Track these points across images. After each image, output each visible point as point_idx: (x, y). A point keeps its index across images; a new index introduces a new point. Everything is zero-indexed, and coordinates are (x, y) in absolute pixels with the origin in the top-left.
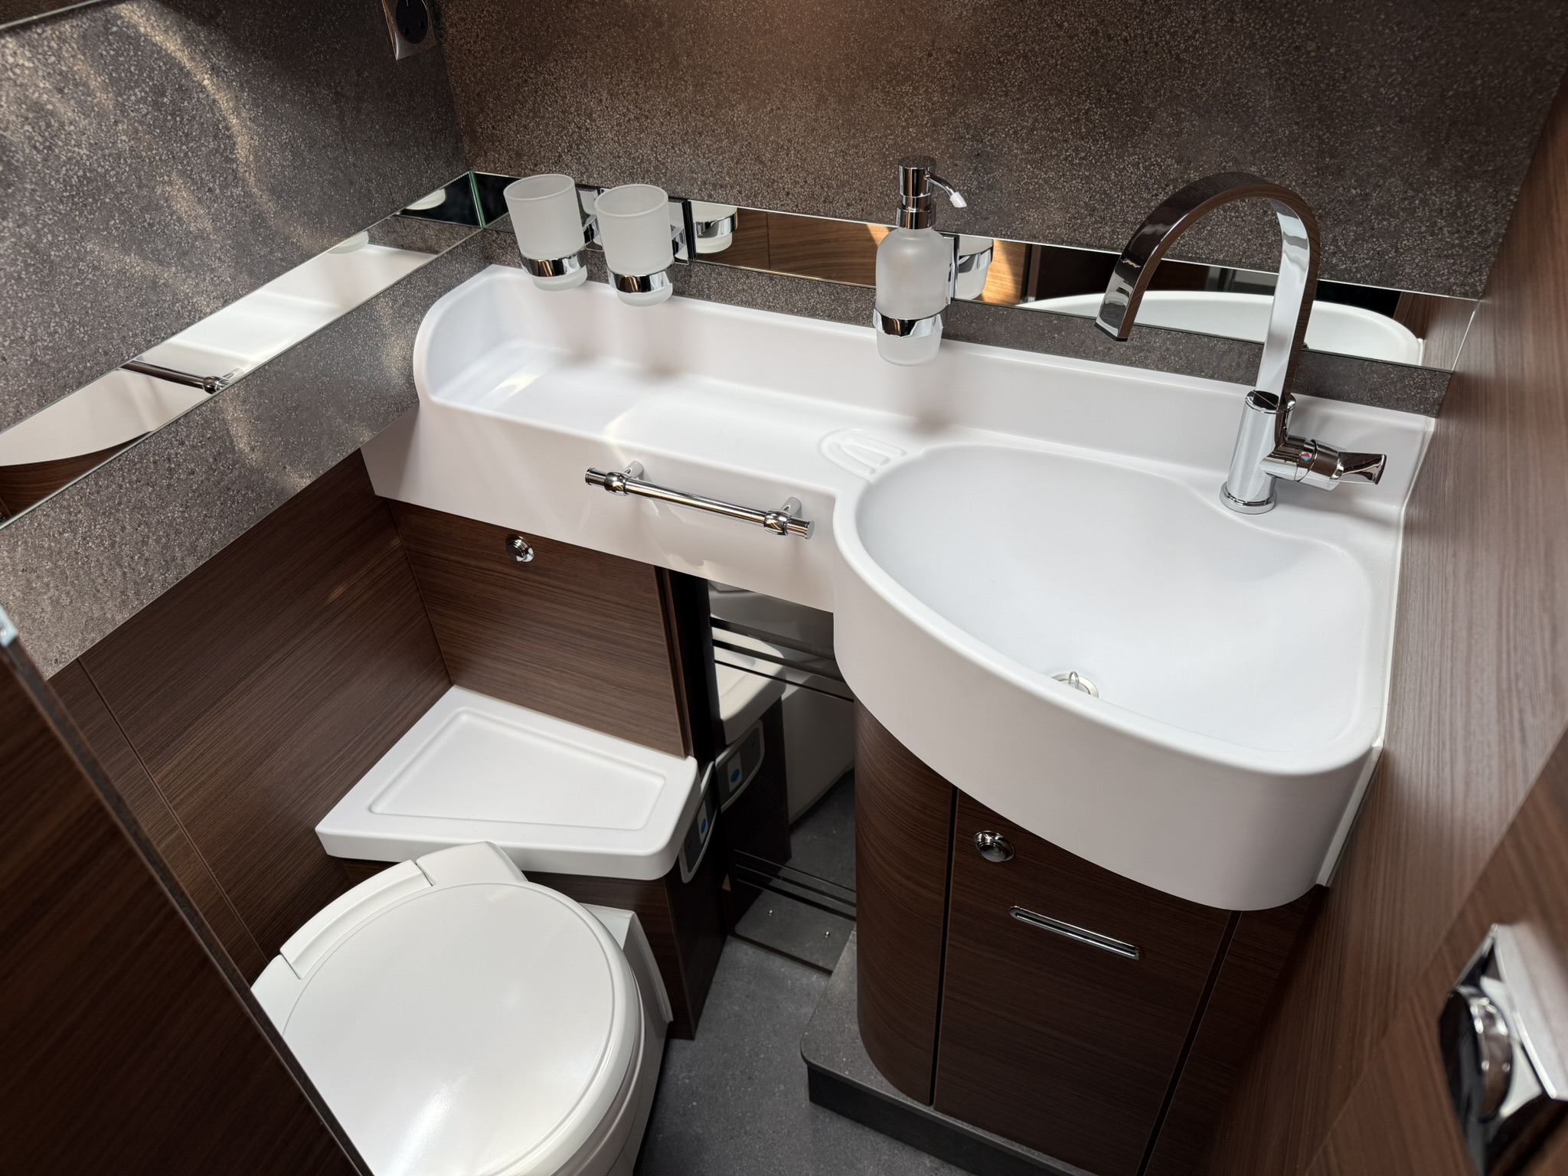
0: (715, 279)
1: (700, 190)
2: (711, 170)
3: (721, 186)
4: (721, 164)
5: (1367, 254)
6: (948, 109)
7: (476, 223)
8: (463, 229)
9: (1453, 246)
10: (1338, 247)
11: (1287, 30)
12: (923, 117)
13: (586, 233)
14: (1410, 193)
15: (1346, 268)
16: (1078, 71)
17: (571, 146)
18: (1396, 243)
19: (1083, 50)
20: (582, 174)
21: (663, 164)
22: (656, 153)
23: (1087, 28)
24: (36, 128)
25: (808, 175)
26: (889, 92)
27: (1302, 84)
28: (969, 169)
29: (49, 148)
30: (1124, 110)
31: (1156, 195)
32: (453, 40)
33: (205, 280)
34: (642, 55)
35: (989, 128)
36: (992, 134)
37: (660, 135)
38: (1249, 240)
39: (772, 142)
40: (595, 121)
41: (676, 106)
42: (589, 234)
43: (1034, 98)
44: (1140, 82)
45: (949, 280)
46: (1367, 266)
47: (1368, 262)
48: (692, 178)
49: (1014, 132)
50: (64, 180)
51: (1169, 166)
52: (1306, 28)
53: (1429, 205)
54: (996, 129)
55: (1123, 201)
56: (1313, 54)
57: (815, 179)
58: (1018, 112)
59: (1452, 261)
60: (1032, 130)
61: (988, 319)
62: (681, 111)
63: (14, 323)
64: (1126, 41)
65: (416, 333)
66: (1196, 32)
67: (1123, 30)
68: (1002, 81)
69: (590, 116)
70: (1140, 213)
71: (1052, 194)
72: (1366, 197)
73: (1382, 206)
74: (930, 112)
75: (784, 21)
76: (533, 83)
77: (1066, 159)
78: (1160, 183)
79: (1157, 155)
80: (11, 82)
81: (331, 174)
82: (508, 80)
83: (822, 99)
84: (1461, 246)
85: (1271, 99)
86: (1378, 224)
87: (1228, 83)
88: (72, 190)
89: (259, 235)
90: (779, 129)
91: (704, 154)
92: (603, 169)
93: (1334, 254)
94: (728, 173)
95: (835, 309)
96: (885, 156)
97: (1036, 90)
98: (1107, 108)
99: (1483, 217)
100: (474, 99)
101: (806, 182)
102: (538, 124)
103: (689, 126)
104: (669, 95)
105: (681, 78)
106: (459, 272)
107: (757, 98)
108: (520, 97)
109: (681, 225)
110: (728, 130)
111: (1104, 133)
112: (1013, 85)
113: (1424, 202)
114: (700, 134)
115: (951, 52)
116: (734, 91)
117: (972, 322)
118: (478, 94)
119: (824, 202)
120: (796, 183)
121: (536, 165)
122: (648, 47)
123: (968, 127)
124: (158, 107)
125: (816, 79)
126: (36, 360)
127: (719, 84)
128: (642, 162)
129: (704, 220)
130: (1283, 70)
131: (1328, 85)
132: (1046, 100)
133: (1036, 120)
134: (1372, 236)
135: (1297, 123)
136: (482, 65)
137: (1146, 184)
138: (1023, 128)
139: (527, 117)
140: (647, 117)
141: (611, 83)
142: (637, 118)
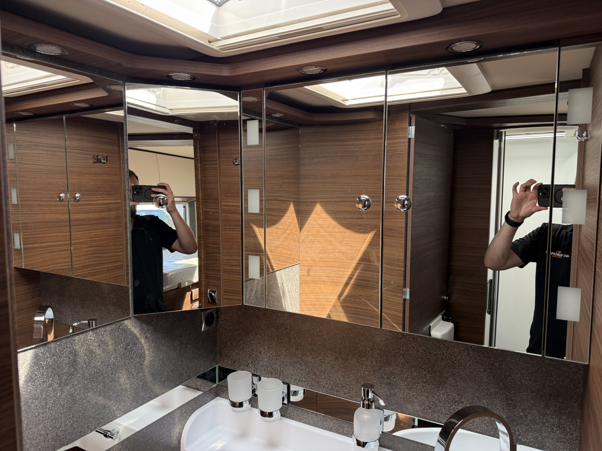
0: (296, 413)
1: (294, 381)
2: (298, 375)
3: (301, 381)
4: (302, 374)
5: (531, 437)
6: (378, 367)
7: (215, 382)
8: (210, 384)
9: (562, 438)
10: (520, 433)
11: (488, 359)
12: (370, 369)
13: (253, 390)
14: (541, 417)
15: (525, 441)
16: (421, 362)
17: (252, 362)
18: (541, 434)
19: (422, 356)
20: (255, 371)
21: (282, 371)
22: (280, 367)
23: (423, 349)
24: (88, 358)
25: (331, 382)
26: (359, 359)
27: (495, 376)
28: (386, 388)
29: (90, 363)
30: (437, 376)
31: (452, 405)
32: (221, 325)
33: (121, 405)
34: (280, 337)
35: (392, 375)
36: (393, 378)
37: (282, 362)
38: (487, 426)
39: (320, 369)
40: (262, 354)
41: (289, 354)
42: (254, 391)
43: (407, 368)
44: (441, 368)
45: (381, 424)
46: (532, 441)
47: (532, 440)
48: (292, 377)
49: (401, 378)
50: (90, 373)
51: (455, 396)
52: (494, 359)
53: (549, 422)
54: (395, 376)
55: (440, 406)
56: (497, 367)
57: (333, 383)
58: (402, 372)
59: (563, 444)
60: (407, 378)
61: (396, 442)
62: (290, 355)
63: (56, 421)
64: (436, 355)
65: (186, 423)
66: (458, 355)
67: (434, 352)
68: (396, 361)
69: (260, 353)
70: (447, 411)
71: (415, 400)
72: (526, 416)
73: (533, 420)
74: (373, 367)
75: (326, 333)
76: (243, 341)
77: (419, 389)
78: (452, 402)
79: (450, 392)
80: (86, 344)
81: (172, 368)
82: (236, 338)
83: (337, 358)
84: (565, 439)
85: (486, 379)
86: (533, 426)
87: (471, 372)
88: (91, 376)
89: (143, 389)
90: (322, 365)
91: (296, 370)
92: (262, 370)
93: (519, 435)
94: (304, 377)
95: (339, 429)
96: (357, 379)
97: (407, 366)
98: (431, 375)
99: (570, 429)
100: (223, 343)
101: (330, 384)
102: (243, 353)
103: (293, 360)
104: (287, 350)
105: (291, 345)
106: (206, 400)
107: (315, 355)
108: (239, 344)
109: (286, 392)
110: (305, 364)
111: (432, 382)
112: (399, 363)
113: (547, 420)
114: (296, 363)
115: (379, 350)
116: (308, 352)
117: (390, 442)
118: (225, 342)
119: (336, 391)
120: (327, 384)
121: (240, 366)
122: (282, 335)
123: (385, 374)
124: (126, 349)
125: (335, 352)
126: (57, 435)
127: (304, 349)
128: (275, 370)
129: (294, 390)
130: (488, 370)
131: (504, 377)
132: (411, 369)
133: (408, 375)
134: (532, 430)
135: (496, 388)
136: (228, 333)
137: (448, 401)
138: (404, 377)
139: (240, 350)
140: (279, 356)
141: (269, 344)
142: (276, 356)
